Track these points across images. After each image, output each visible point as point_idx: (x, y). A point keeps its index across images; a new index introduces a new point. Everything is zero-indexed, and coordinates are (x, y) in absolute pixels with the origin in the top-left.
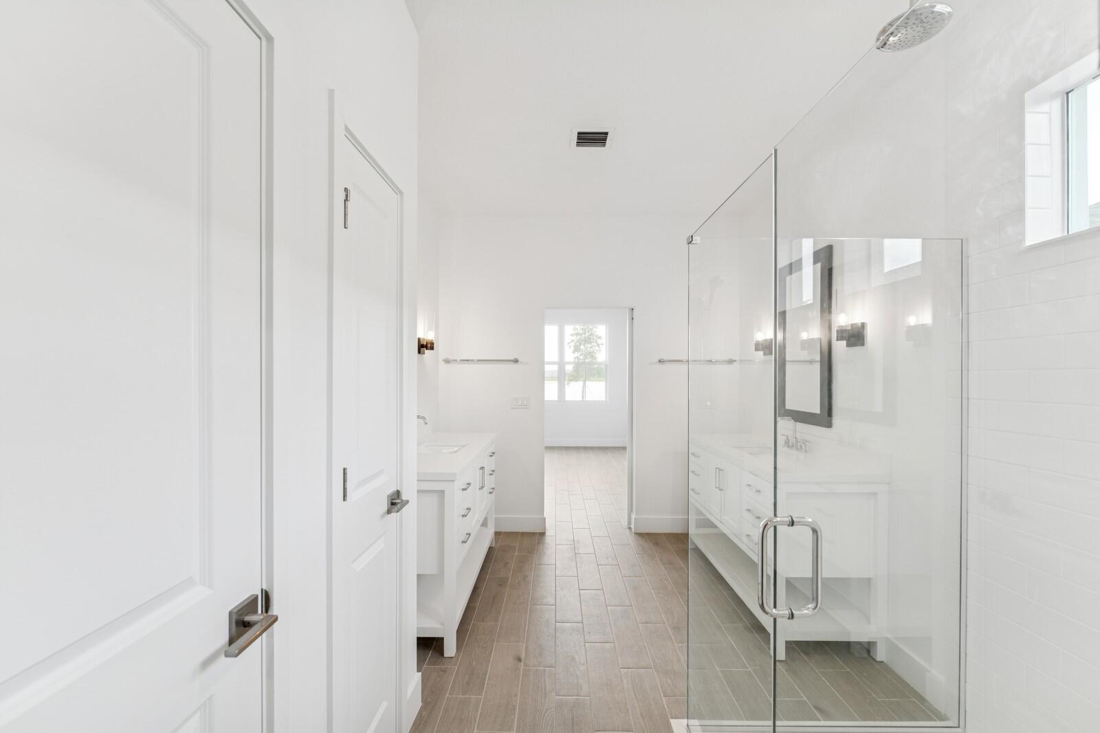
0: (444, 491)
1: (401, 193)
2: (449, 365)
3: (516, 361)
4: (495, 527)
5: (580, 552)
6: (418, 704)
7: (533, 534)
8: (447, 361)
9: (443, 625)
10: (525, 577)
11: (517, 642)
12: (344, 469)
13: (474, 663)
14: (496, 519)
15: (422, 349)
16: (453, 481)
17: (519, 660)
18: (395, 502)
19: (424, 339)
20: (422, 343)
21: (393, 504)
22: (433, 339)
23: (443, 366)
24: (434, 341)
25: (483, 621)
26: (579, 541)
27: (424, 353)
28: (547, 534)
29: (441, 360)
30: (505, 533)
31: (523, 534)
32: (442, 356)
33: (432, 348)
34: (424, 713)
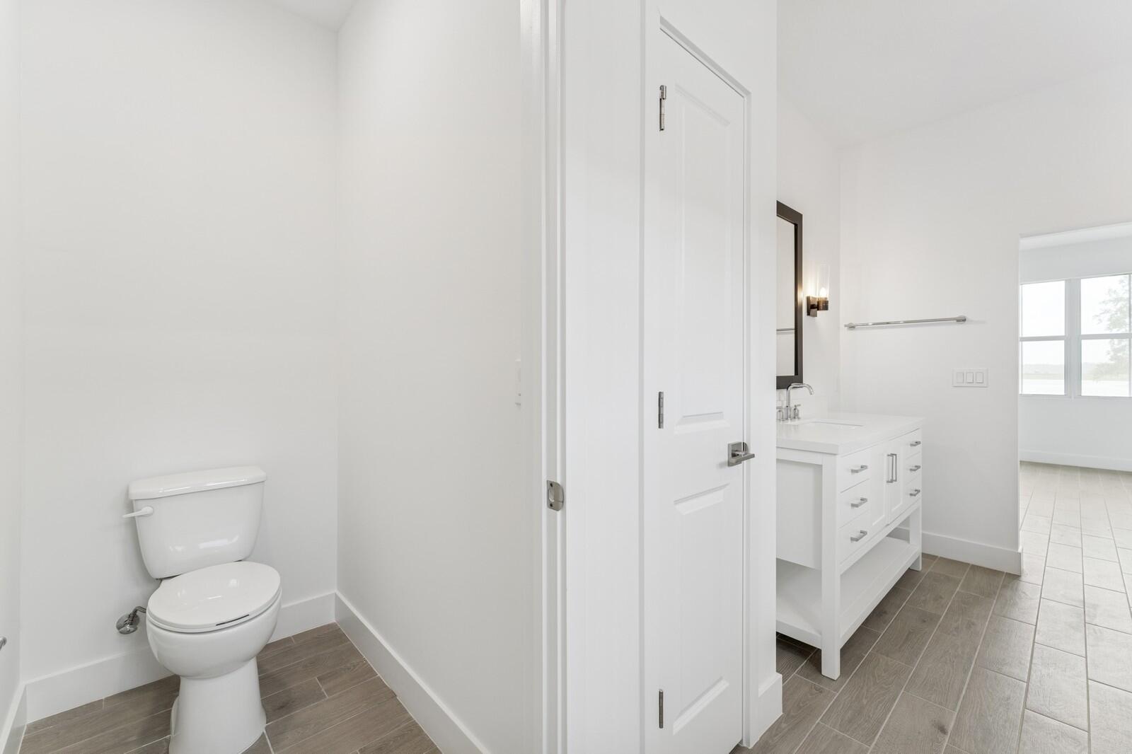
0: (821, 466)
1: (748, 93)
2: (853, 332)
3: (962, 320)
4: (923, 547)
5: (1096, 621)
6: (776, 712)
7: (994, 573)
8: (852, 327)
9: (821, 634)
10: (970, 625)
11: (941, 704)
12: (660, 393)
13: (865, 701)
14: (923, 535)
15: (813, 311)
16: (835, 455)
17: (943, 730)
18: (738, 453)
19: (815, 298)
20: (812, 303)
21: (734, 455)
22: (828, 297)
23: (845, 334)
24: (828, 300)
25: (887, 656)
26: (1095, 607)
27: (815, 315)
28: (1023, 578)
29: (842, 326)
30: (941, 558)
31: (975, 568)
32: (846, 318)
33: (826, 308)
34: (784, 725)
